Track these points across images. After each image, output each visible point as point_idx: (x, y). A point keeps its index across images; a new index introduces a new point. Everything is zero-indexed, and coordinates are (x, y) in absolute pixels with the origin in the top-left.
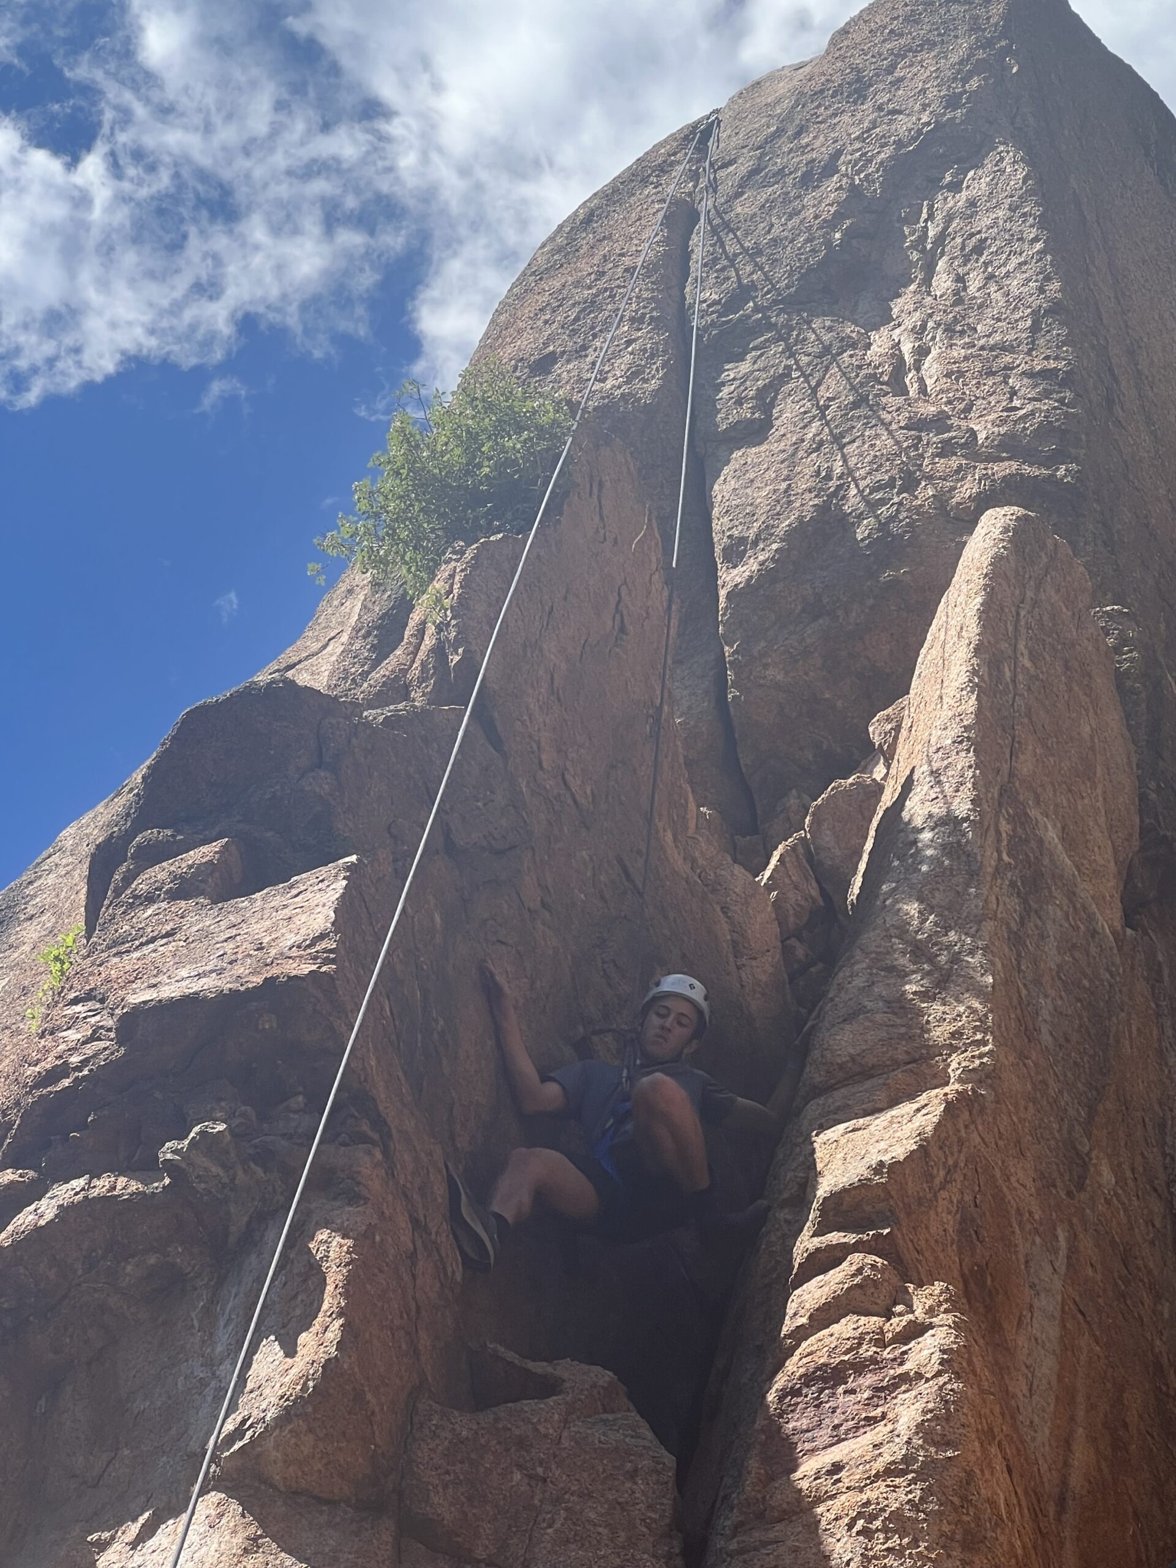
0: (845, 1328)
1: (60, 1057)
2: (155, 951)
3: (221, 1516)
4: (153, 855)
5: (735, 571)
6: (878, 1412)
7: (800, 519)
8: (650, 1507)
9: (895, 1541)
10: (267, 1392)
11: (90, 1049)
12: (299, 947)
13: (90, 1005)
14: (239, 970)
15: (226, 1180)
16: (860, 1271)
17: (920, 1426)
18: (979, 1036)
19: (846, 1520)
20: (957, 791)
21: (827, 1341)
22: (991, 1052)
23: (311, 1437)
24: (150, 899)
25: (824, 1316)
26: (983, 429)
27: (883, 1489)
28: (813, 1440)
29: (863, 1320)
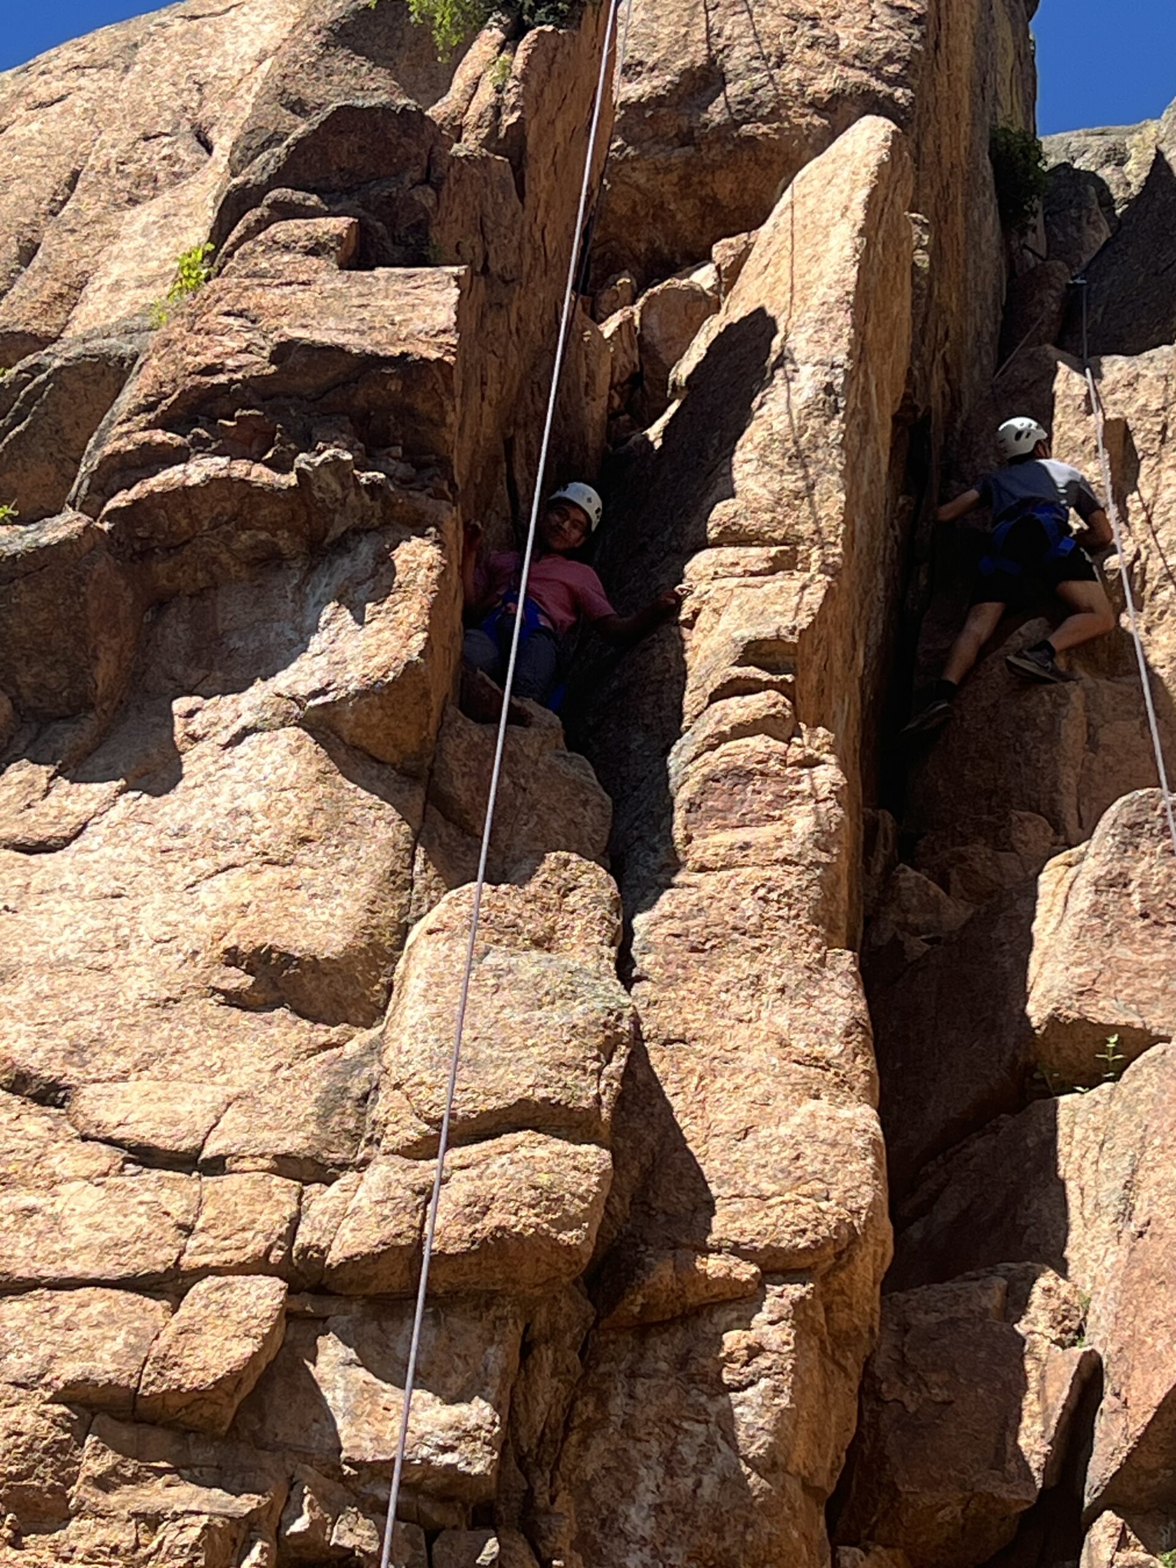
0: (759, 743)
1: (217, 357)
2: (294, 293)
3: (299, 748)
4: (285, 211)
5: (629, 86)
6: (777, 813)
7: (693, 62)
8: (595, 831)
9: (784, 912)
10: (351, 667)
11: (244, 359)
12: (427, 333)
13: (241, 321)
14: (377, 336)
15: (339, 496)
16: (775, 705)
17: (813, 833)
18: (832, 539)
19: (752, 887)
20: (835, 340)
21: (743, 749)
22: (840, 555)
23: (380, 712)
24: (287, 248)
25: (741, 730)
26: (848, 40)
27: (780, 872)
28: (725, 819)
29: (772, 742)
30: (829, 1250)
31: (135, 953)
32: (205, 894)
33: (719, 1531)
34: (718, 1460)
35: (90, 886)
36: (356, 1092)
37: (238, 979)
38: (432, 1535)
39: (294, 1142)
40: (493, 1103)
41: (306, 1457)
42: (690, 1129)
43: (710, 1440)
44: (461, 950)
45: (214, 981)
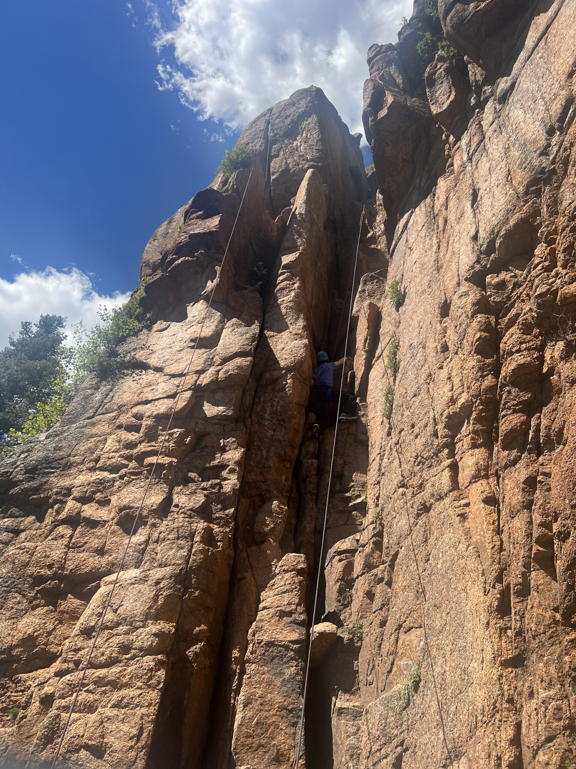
0: (285, 283)
1: (181, 240)
2: (194, 226)
3: (203, 303)
4: (193, 213)
5: (273, 177)
6: (289, 294)
7: (283, 169)
8: (259, 305)
9: (290, 310)
10: (209, 287)
11: (185, 239)
12: (214, 226)
13: (185, 233)
14: (206, 229)
15: (204, 259)
16: (287, 275)
17: (295, 296)
19: (284, 307)
20: (303, 210)
21: (283, 284)
22: (306, 246)
24: (193, 219)
25: (282, 281)
26: (309, 157)
27: (289, 304)
29: (288, 281)
30: (297, 365)
31: (176, 344)
32: (188, 331)
33: (281, 415)
34: (280, 404)
35: (170, 334)
36: (211, 357)
37: (193, 344)
38: (224, 427)
39: (199, 368)
40: (232, 354)
41: (199, 419)
42: (275, 351)
43: (278, 401)
44: (230, 330)
45: (189, 345)
